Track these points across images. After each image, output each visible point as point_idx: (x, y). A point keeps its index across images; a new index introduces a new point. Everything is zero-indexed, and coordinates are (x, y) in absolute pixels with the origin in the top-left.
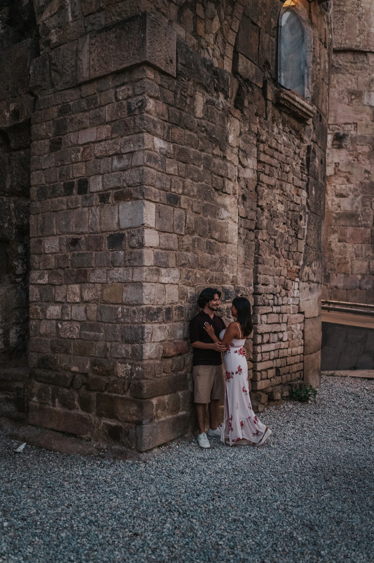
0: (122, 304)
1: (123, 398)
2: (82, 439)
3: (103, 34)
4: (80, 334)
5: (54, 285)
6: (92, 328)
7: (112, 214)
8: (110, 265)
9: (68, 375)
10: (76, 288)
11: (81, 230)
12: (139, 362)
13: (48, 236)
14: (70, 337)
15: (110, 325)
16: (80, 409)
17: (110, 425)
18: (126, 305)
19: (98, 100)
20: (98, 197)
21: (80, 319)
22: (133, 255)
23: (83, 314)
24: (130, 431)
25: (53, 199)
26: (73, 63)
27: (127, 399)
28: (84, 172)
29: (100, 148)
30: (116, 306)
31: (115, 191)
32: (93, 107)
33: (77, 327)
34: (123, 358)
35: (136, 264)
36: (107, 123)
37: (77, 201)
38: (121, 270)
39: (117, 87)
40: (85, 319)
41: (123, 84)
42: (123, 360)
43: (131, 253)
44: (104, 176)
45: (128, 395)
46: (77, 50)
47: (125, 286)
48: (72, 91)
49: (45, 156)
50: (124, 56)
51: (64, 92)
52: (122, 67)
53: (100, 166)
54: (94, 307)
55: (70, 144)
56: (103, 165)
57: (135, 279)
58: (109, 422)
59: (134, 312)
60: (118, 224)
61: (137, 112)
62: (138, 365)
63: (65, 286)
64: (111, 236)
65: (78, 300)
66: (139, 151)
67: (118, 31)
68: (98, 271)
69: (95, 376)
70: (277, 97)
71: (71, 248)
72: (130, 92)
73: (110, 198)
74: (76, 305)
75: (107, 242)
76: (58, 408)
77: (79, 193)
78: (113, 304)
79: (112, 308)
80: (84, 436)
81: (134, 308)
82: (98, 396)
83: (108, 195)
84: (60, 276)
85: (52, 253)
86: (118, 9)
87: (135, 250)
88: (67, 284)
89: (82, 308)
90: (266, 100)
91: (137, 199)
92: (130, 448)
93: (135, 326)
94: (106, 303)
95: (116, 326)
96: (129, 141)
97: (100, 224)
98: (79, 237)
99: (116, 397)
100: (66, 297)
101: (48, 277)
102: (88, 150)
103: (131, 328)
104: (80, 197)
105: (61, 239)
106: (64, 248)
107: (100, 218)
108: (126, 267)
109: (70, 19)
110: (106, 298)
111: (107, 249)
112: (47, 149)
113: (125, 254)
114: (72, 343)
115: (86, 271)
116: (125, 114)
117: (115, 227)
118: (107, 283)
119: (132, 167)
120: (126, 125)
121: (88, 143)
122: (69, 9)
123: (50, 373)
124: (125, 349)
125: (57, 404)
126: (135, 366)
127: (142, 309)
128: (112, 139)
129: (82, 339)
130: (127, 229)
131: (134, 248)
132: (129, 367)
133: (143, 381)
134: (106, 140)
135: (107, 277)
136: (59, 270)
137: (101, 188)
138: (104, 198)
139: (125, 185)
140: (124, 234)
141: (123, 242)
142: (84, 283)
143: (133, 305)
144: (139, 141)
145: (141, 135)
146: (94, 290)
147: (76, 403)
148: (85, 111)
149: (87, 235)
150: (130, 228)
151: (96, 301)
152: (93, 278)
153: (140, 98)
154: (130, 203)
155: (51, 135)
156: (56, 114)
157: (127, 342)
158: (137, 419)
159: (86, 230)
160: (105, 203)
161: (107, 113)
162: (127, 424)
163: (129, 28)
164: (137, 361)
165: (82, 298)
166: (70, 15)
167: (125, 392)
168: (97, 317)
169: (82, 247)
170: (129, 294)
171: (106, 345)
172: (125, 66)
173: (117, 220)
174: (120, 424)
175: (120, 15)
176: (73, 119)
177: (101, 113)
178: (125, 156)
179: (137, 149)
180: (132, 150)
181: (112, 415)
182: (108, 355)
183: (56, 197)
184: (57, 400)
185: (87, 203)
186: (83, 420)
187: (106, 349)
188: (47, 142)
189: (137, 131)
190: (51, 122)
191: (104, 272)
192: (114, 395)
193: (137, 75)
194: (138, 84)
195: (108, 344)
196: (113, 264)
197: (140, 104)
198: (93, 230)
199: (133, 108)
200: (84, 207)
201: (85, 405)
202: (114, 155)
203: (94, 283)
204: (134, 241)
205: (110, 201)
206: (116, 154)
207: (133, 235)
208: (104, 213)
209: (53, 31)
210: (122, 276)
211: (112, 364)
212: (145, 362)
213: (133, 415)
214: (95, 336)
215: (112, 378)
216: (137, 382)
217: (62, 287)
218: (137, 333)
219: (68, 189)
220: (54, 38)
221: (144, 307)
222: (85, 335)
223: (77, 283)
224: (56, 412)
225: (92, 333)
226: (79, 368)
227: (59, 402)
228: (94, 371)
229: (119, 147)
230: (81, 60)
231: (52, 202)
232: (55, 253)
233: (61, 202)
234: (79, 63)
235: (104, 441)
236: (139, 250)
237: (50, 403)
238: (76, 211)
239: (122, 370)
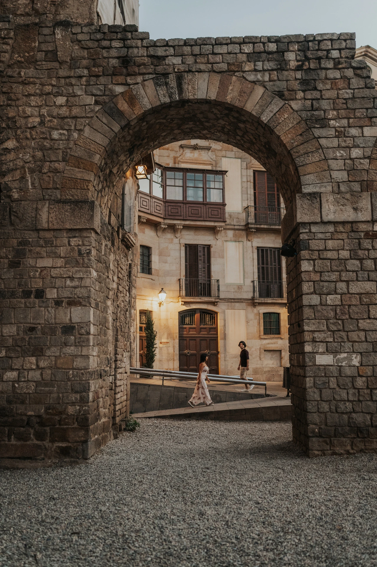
0: (73, 369)
1: (73, 428)
2: (36, 459)
3: (61, 205)
4: (36, 390)
5: (11, 358)
6: (46, 385)
7: (65, 313)
8: (63, 345)
9: (25, 418)
10: (33, 359)
11: (38, 322)
12: (86, 404)
13: (6, 324)
14: (27, 392)
15: (63, 382)
16: (35, 440)
17: (62, 447)
18: (76, 369)
19: (55, 242)
20: (53, 302)
21: (36, 380)
22: (82, 339)
23: (39, 376)
24: (79, 447)
25: (11, 300)
26: (34, 215)
27: (76, 428)
28: (41, 284)
29: (56, 272)
30: (68, 371)
31: (67, 300)
32: (49, 245)
33: (33, 385)
34: (73, 403)
35: (84, 345)
36: (61, 258)
37: (35, 303)
38: (72, 348)
39: (70, 237)
40: (40, 380)
41: (75, 237)
42: (73, 404)
43: (80, 338)
44: (59, 289)
45: (76, 425)
46: (37, 208)
47: (76, 358)
48: (31, 232)
49: (5, 270)
50: (77, 221)
51: (24, 231)
52: (75, 227)
53: (55, 283)
54: (49, 372)
55: (29, 266)
56: (58, 283)
57: (83, 354)
58: (60, 444)
59: (82, 374)
60: (70, 319)
61: (85, 255)
62: (85, 406)
63: (22, 358)
64: (64, 327)
65: (34, 367)
66: (87, 278)
67: (72, 206)
68: (53, 349)
69: (48, 417)
70: (123, 236)
71: (29, 333)
72: (80, 243)
73: (64, 303)
74: (33, 371)
75: (60, 330)
76: (13, 442)
77: (36, 297)
78: (65, 369)
79: (64, 372)
80: (38, 458)
81: (82, 371)
82: (50, 429)
83: (62, 302)
84: (18, 351)
85: (10, 336)
86: (71, 192)
87: (84, 336)
88: (24, 357)
89: (38, 373)
90: (119, 238)
91: (86, 306)
92: (78, 458)
93: (83, 382)
94: (59, 368)
95: (67, 383)
96: (80, 271)
97: (55, 319)
98: (36, 326)
99: (67, 428)
100: (23, 365)
101: (6, 352)
102: (45, 272)
103: (80, 383)
104: (37, 300)
105: (18, 328)
106: (21, 333)
107: (55, 315)
108: (76, 346)
109: (30, 187)
110: (59, 366)
111: (60, 334)
112: (6, 266)
113: (75, 339)
114: (28, 396)
115: (42, 349)
116: (76, 254)
117: (68, 322)
118: (60, 356)
119: (81, 287)
120: (77, 261)
121: (45, 267)
122: (30, 180)
123: (6, 418)
124: (74, 397)
125: (12, 439)
126: (83, 407)
127: (89, 372)
128: (65, 268)
129: (38, 393)
130: (77, 323)
131: (82, 335)
132: (78, 408)
133: (88, 415)
134: (60, 267)
135: (60, 353)
136: (16, 348)
137: (56, 296)
138: (58, 303)
139: (76, 297)
140: (75, 326)
141: (74, 331)
142: (40, 356)
143: (81, 370)
144: (87, 272)
145: (88, 269)
146: (49, 361)
147: (32, 436)
148: (42, 247)
149: (43, 325)
150: (79, 323)
151: (50, 368)
152: (48, 353)
153: (88, 248)
154: (80, 308)
155: (10, 257)
156: (16, 244)
157: (77, 392)
158: (85, 439)
159: (42, 321)
160: (59, 306)
161: (62, 251)
162: (75, 444)
163: (81, 206)
164: (84, 403)
165: (37, 366)
166: (30, 184)
167: (74, 423)
168: (51, 377)
169: (38, 333)
170: (79, 363)
171: (59, 396)
172: (78, 227)
173: (69, 317)
174: (70, 445)
175: (72, 196)
176: (31, 250)
177: (57, 251)
178: (76, 280)
179: (85, 276)
180: (82, 276)
181: (64, 439)
182: (61, 402)
183: (15, 298)
184: (13, 437)
185: (44, 305)
186: (39, 447)
187: (59, 397)
188: (6, 261)
189: (85, 266)
190: (11, 249)
191: (58, 349)
192: (65, 427)
193: (85, 234)
194: (87, 239)
195: (61, 395)
196: (66, 344)
197: (88, 251)
198: (49, 322)
199: (83, 253)
200: (40, 307)
201: (40, 436)
202: (67, 277)
203: (49, 356)
204: (83, 331)
205: (63, 305)
206: (69, 277)
207: (82, 327)
208: (59, 312)
209: (14, 190)
210: (73, 352)
211: (64, 407)
212: (90, 404)
213: (82, 437)
214: (50, 390)
215: (64, 416)
216: (83, 417)
217: (19, 359)
218: (85, 386)
219: (27, 294)
220: (16, 196)
221: (90, 370)
222: (41, 390)
223: (33, 356)
224: (12, 445)
225: (47, 389)
226: (35, 412)
227: (15, 437)
228: (47, 414)
229: (71, 274)
230: (40, 215)
231: (10, 302)
232: (13, 336)
233: (20, 302)
234: (38, 216)
235: (55, 457)
236: (86, 336)
237: (6, 439)
238: (34, 309)
239: (71, 410)
